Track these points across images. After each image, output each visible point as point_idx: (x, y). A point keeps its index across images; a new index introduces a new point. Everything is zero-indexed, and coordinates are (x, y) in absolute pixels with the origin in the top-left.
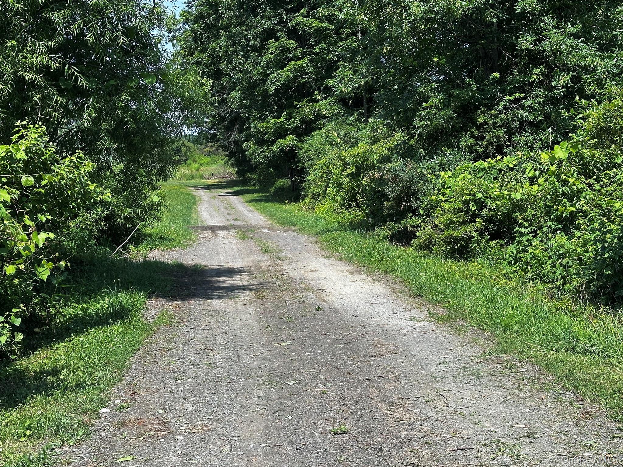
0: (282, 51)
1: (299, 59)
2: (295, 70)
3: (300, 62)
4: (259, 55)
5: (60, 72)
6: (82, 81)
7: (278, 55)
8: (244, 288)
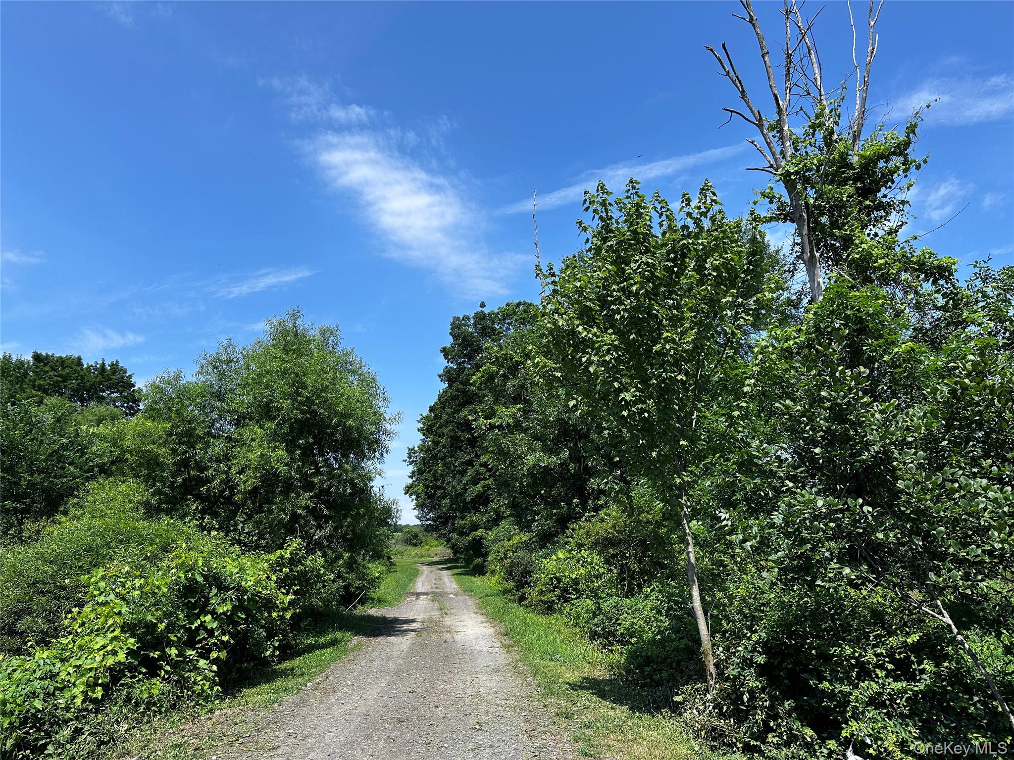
0: (477, 474)
1: (486, 479)
2: (484, 486)
3: (487, 481)
4: (462, 476)
5: (315, 508)
6: (326, 512)
7: (474, 477)
8: (413, 631)
